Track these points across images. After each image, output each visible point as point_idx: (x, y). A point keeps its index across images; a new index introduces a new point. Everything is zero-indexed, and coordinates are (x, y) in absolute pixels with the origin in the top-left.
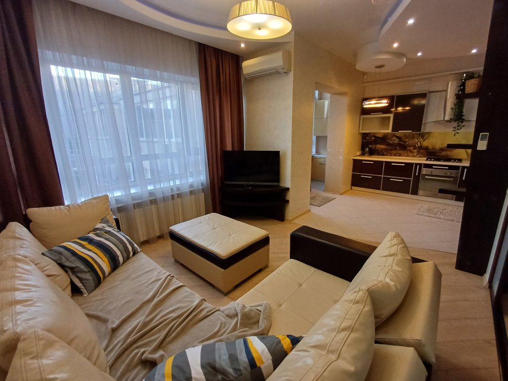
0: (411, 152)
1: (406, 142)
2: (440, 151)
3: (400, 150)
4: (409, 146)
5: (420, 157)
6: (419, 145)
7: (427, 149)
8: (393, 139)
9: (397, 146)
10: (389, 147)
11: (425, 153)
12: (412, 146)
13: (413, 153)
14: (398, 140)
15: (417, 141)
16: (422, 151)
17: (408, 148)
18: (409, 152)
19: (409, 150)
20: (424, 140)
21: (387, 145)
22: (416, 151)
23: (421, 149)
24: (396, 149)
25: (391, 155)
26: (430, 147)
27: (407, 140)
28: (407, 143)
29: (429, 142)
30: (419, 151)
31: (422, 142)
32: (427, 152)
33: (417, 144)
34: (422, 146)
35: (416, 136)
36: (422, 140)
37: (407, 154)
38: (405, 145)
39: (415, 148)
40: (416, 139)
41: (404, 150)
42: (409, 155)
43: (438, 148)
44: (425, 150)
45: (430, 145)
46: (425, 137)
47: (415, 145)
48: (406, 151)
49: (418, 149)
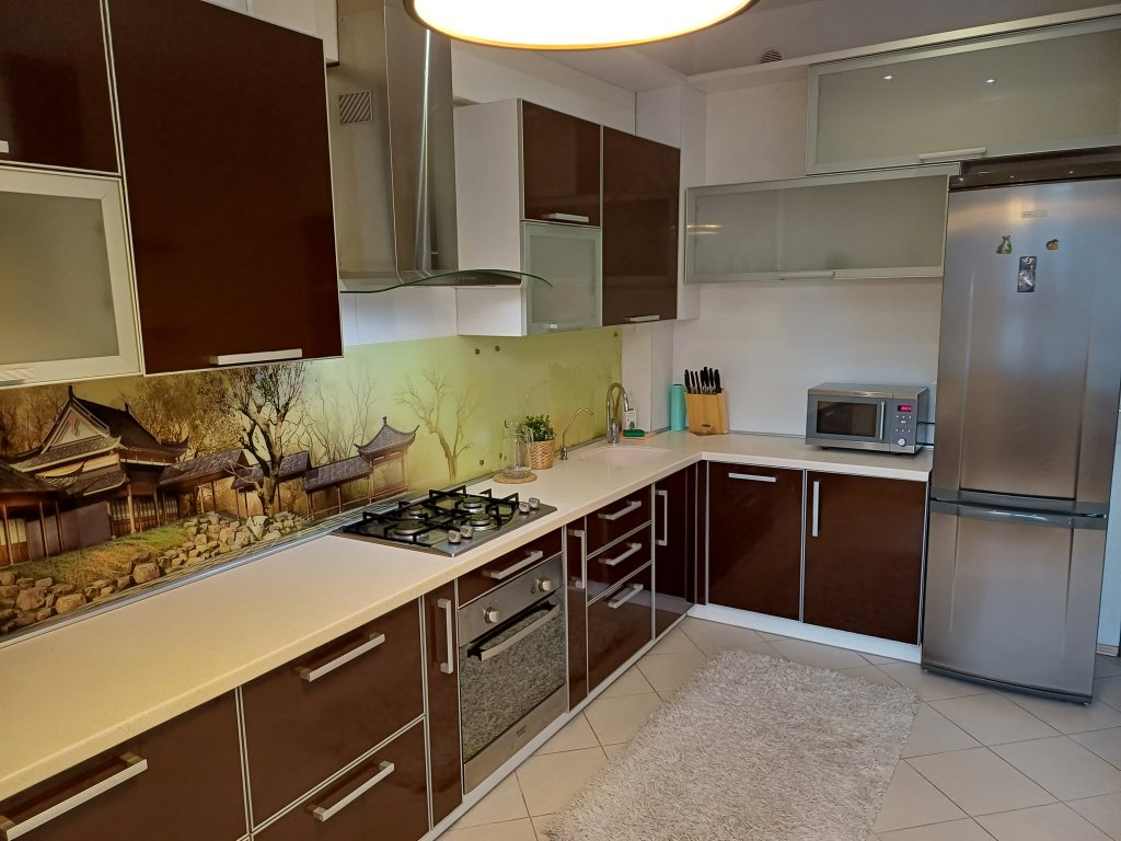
0: (226, 514)
1: (174, 448)
2: (365, 467)
3: (148, 525)
4: (210, 479)
5: (288, 534)
6: (266, 457)
7: (307, 470)
8: (69, 438)
9: (116, 497)
10: (49, 531)
11: (303, 501)
12: (224, 474)
13: (242, 521)
14: (116, 443)
15: (246, 422)
16: (284, 491)
17: (205, 494)
18: (213, 517)
19: (213, 505)
20: (282, 413)
21: (27, 515)
22: (253, 498)
23: (280, 479)
24: (119, 529)
25: (89, 600)
26: (320, 456)
28: (189, 455)
29: (306, 421)
30: (271, 501)
31: (272, 427)
32: (309, 492)
33: (253, 450)
34: (282, 457)
35: (230, 392)
36: (274, 415)
37: (209, 540)
38: (179, 473)
39: (245, 480)
40: (239, 414)
41: (181, 516)
42: (221, 549)
43: (354, 452)
44: (300, 480)
45: (315, 439)
46: (283, 391)
47: (242, 459)
48: (195, 521)
49: (261, 485)
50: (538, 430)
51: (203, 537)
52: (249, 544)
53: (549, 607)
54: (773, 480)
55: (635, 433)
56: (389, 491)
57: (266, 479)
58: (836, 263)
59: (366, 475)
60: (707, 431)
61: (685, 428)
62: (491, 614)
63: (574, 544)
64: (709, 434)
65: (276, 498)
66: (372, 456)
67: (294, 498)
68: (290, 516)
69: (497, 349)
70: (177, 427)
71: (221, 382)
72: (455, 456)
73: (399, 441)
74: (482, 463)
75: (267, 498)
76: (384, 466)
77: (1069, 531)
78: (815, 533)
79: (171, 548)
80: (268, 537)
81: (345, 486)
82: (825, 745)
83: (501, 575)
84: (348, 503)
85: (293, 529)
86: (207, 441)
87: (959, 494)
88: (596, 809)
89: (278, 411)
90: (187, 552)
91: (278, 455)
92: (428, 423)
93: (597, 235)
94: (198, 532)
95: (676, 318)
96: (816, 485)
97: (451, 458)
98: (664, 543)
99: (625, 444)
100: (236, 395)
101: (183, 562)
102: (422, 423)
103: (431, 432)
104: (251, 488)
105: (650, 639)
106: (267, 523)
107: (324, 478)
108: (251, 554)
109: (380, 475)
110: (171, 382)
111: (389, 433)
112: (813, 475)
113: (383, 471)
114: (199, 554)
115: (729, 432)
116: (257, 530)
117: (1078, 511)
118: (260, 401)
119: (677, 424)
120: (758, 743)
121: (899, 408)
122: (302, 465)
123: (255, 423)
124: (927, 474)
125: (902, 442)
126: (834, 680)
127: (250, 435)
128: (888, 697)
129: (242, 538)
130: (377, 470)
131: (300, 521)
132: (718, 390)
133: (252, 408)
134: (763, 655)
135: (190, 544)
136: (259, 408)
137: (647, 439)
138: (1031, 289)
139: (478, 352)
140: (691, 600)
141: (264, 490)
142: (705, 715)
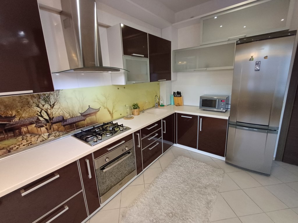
0: (32, 134)
2: (83, 118)
4: (26, 125)
5: (57, 137)
6: (47, 118)
7: (62, 120)
11: (62, 128)
12: (31, 123)
13: (40, 135)
15: (39, 110)
16: (55, 126)
17: (24, 129)
18: (28, 135)
19: (28, 132)
20: (52, 106)
22: (43, 129)
23: (52, 123)
26: (67, 116)
27: (14, 113)
28: (17, 119)
29: (61, 108)
30: (50, 129)
31: (49, 110)
32: (64, 126)
33: (42, 116)
34: (53, 118)
35: (31, 101)
36: (49, 107)
37: (27, 141)
38: (12, 125)
39: (40, 124)
40: (36, 108)
41: (15, 136)
42: (32, 143)
43: (79, 115)
44: (61, 123)
45: (65, 112)
46: (52, 101)
47: (38, 119)
48: (21, 137)
49: (46, 125)
50: (135, 106)
51: (25, 141)
52: (43, 141)
53: (129, 153)
54: (191, 118)
55: (163, 106)
56: (92, 123)
57: (47, 124)
58: (207, 66)
59: (84, 120)
60: (178, 105)
61: (174, 104)
62: (107, 159)
63: (136, 137)
64: (179, 106)
65: (52, 128)
66: (85, 115)
67: (59, 128)
68: (58, 132)
69: (124, 88)
70: (11, 113)
71: (27, 99)
72: (113, 113)
73: (94, 111)
74: (121, 114)
75: (48, 128)
76: (90, 117)
77: (266, 134)
78: (201, 130)
79: (12, 145)
80: (50, 138)
81: (77, 123)
82: (199, 187)
83: (109, 149)
84: (78, 127)
85: (59, 136)
86: (23, 115)
87: (236, 123)
88: (136, 207)
89: (51, 106)
90: (19, 145)
91: (51, 117)
92: (104, 106)
93: (147, 60)
94: (23, 139)
95: (171, 80)
96: (201, 119)
97: (111, 114)
98: (165, 132)
99: (159, 108)
100: (34, 102)
101: (17, 148)
102: (102, 107)
103: (105, 108)
104: (43, 126)
105: (162, 153)
106: (49, 135)
107: (69, 121)
108: (44, 143)
109: (88, 120)
110: (6, 100)
111: (91, 109)
112: (200, 117)
113: (89, 119)
114: (24, 145)
115: (184, 105)
116: (46, 137)
117: (269, 129)
118: (44, 103)
119: (172, 104)
120: (182, 185)
121: (222, 101)
122: (61, 119)
123: (42, 109)
124: (228, 117)
125: (222, 109)
126: (204, 165)
127: (40, 113)
128: (216, 171)
129: (40, 140)
130: (88, 119)
131: (61, 133)
132: (181, 96)
133: (41, 106)
134: (188, 157)
135: (20, 143)
136: (43, 106)
137: (165, 107)
138: (259, 70)
139: (118, 89)
140: (174, 143)
141: (47, 126)
142: (171, 176)
